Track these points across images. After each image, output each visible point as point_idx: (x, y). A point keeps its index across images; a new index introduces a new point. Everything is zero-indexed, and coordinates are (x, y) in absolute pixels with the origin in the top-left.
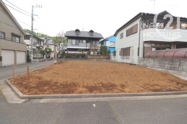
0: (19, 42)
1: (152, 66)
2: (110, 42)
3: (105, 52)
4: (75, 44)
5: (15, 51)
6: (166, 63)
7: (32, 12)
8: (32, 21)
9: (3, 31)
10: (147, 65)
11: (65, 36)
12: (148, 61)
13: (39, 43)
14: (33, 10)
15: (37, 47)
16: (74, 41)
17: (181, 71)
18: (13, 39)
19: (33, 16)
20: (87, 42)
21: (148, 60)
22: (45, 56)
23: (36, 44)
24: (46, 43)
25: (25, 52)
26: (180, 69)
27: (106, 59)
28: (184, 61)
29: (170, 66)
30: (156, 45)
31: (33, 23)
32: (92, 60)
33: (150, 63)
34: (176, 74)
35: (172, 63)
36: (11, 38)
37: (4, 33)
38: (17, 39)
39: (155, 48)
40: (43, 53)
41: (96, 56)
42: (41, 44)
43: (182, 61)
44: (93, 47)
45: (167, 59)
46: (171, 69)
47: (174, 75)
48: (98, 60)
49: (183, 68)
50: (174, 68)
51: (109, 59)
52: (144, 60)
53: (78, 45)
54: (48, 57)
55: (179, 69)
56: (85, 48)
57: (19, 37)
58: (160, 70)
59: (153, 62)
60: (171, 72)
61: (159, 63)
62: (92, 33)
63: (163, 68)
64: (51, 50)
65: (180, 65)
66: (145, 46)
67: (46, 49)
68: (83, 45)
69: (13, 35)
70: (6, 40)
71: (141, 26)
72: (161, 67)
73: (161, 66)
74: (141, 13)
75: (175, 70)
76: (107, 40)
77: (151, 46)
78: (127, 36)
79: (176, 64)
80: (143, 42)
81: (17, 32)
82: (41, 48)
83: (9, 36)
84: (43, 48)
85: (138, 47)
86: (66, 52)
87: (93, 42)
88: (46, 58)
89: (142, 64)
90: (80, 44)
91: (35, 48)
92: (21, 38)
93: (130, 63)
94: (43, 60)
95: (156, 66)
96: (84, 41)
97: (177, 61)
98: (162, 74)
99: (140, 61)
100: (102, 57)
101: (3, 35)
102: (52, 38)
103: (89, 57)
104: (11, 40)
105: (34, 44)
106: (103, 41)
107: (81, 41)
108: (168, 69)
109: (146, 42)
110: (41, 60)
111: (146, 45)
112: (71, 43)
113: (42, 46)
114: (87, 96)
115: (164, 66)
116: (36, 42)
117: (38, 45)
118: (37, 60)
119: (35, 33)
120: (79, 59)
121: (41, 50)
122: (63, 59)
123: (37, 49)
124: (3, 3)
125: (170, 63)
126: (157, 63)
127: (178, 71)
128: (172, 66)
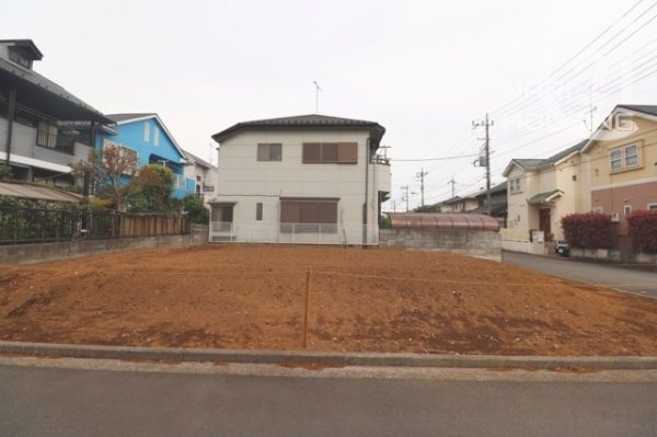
6: (447, 237)
10: (407, 244)
12: (408, 237)
21: (410, 234)
26: (468, 246)
29: (454, 243)
33: (413, 239)
35: (456, 238)
41: (152, 222)
43: (470, 235)
46: (455, 246)
48: (161, 240)
49: (471, 244)
50: (459, 245)
52: (398, 233)
55: (466, 246)
58: (437, 250)
59: (420, 237)
60: (455, 251)
62: (22, 58)
63: (442, 247)
65: (467, 239)
72: (438, 245)
73: (438, 243)
75: (461, 248)
78: (304, 162)
79: (462, 238)
80: (377, 193)
85: (363, 202)
89: (390, 242)
93: (338, 243)
97: (462, 234)
99: (385, 238)
103: (127, 227)
126: (429, 240)
128: (457, 243)
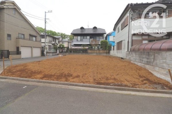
0: (36, 41)
1: (134, 60)
2: (114, 36)
3: (106, 47)
4: (80, 40)
5: (31, 47)
6: (144, 56)
7: (45, 17)
8: (45, 24)
9: (22, 33)
10: (131, 59)
11: (71, 34)
12: (132, 55)
13: (55, 41)
14: (45, 15)
15: (52, 44)
16: (79, 38)
17: (155, 66)
18: (30, 38)
19: (46, 20)
20: (91, 38)
22: (58, 51)
23: (52, 42)
24: (61, 40)
25: (40, 48)
26: (155, 64)
27: (106, 53)
28: (157, 55)
29: (147, 60)
30: (149, 37)
31: (46, 25)
32: (92, 54)
33: (133, 57)
34: (151, 70)
35: (148, 57)
36: (29, 38)
37: (24, 35)
38: (34, 39)
39: (148, 40)
40: (56, 49)
41: (96, 51)
42: (56, 41)
43: (156, 55)
44: (94, 42)
45: (145, 52)
46: (148, 63)
47: (150, 71)
48: (98, 54)
49: (156, 63)
50: (150, 62)
51: (109, 53)
52: (129, 53)
53: (82, 41)
54: (61, 51)
55: (153, 64)
56: (89, 43)
57: (36, 37)
58: (139, 64)
59: (135, 55)
60: (147, 67)
61: (140, 57)
62: (95, 29)
63: (142, 62)
64: (64, 46)
65: (154, 59)
66: (133, 39)
67: (60, 45)
68: (87, 41)
69: (31, 36)
70: (25, 40)
71: (130, 18)
73: (140, 60)
74: (129, 4)
75: (151, 65)
76: (110, 35)
77: (142, 38)
78: (121, 30)
79: (151, 57)
80: (131, 35)
81: (34, 33)
82: (56, 45)
83: (27, 36)
84: (58, 45)
85: (128, 40)
86: (70, 47)
87: (97, 37)
88: (60, 52)
89: (128, 58)
90: (84, 40)
91: (51, 45)
92: (37, 37)
93: (121, 57)
94: (57, 54)
95: (137, 60)
96: (88, 37)
97: (152, 54)
98: (137, 69)
99: (127, 55)
100: (101, 52)
101: (23, 36)
102: (69, 36)
103: (89, 51)
104: (29, 39)
105: (50, 42)
106: (107, 36)
107: (85, 37)
108: (145, 64)
109: (134, 35)
110: (54, 54)
111: (135, 38)
112: (76, 40)
113: (56, 43)
114: (33, 81)
115: (142, 60)
116: (51, 40)
117: (53, 43)
118: (51, 54)
119: (56, 33)
120: (80, 53)
121: (56, 46)
122: (67, 53)
123: (53, 46)
124: (23, 14)
125: (147, 57)
126: (138, 57)
127: (153, 66)
128: (149, 61)
